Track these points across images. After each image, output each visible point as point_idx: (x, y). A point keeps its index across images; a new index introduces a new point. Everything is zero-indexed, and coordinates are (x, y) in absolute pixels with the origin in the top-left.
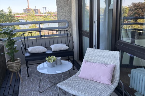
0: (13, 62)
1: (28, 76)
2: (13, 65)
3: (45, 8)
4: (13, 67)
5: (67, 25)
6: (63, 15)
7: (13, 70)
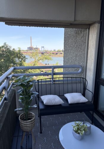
0: (27, 121)
1: (41, 133)
2: (27, 125)
3: (43, 47)
4: (27, 127)
5: (80, 70)
6: (72, 58)
7: (27, 130)
